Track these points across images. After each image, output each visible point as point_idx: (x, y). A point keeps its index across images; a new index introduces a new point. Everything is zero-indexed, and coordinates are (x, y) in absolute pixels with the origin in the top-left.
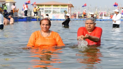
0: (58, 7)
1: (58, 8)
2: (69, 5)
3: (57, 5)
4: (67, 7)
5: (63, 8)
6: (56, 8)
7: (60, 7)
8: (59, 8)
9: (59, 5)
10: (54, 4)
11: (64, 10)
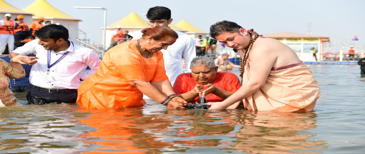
0: (299, 42)
1: (298, 44)
2: (321, 38)
3: (296, 39)
4: (319, 42)
5: (310, 44)
6: (293, 44)
7: (302, 42)
8: (301, 44)
9: (300, 39)
10: (290, 36)
11: (312, 46)
